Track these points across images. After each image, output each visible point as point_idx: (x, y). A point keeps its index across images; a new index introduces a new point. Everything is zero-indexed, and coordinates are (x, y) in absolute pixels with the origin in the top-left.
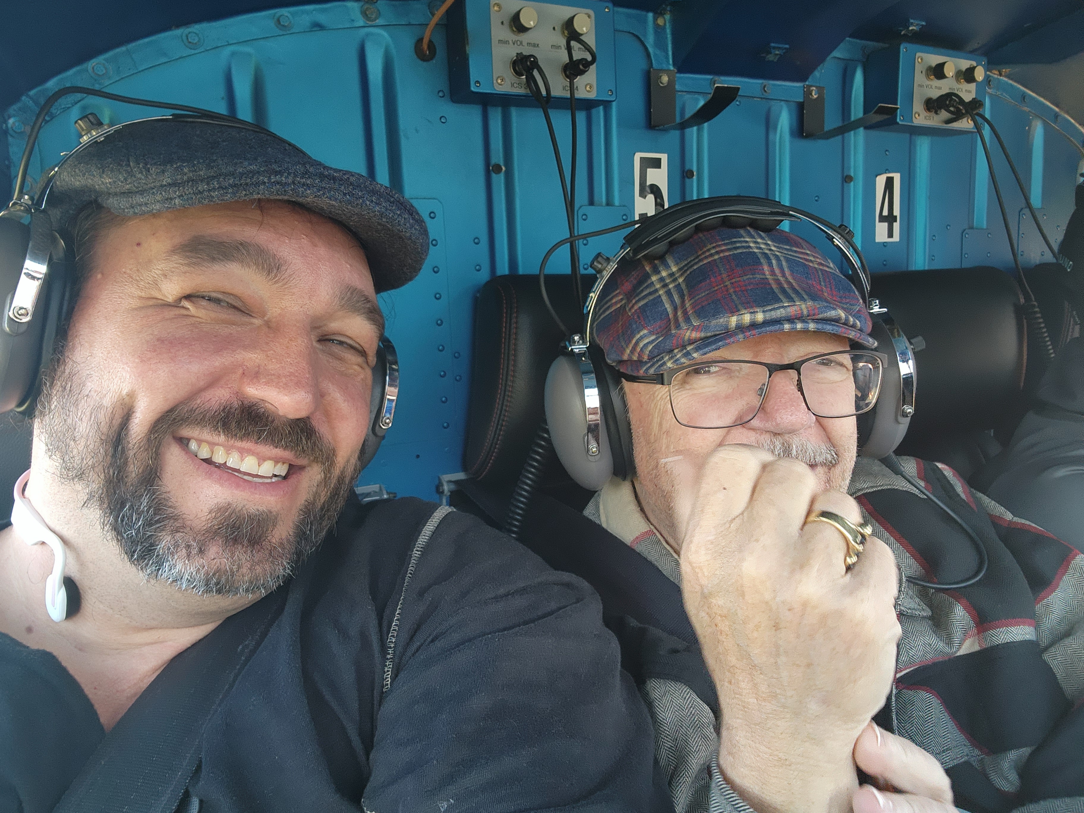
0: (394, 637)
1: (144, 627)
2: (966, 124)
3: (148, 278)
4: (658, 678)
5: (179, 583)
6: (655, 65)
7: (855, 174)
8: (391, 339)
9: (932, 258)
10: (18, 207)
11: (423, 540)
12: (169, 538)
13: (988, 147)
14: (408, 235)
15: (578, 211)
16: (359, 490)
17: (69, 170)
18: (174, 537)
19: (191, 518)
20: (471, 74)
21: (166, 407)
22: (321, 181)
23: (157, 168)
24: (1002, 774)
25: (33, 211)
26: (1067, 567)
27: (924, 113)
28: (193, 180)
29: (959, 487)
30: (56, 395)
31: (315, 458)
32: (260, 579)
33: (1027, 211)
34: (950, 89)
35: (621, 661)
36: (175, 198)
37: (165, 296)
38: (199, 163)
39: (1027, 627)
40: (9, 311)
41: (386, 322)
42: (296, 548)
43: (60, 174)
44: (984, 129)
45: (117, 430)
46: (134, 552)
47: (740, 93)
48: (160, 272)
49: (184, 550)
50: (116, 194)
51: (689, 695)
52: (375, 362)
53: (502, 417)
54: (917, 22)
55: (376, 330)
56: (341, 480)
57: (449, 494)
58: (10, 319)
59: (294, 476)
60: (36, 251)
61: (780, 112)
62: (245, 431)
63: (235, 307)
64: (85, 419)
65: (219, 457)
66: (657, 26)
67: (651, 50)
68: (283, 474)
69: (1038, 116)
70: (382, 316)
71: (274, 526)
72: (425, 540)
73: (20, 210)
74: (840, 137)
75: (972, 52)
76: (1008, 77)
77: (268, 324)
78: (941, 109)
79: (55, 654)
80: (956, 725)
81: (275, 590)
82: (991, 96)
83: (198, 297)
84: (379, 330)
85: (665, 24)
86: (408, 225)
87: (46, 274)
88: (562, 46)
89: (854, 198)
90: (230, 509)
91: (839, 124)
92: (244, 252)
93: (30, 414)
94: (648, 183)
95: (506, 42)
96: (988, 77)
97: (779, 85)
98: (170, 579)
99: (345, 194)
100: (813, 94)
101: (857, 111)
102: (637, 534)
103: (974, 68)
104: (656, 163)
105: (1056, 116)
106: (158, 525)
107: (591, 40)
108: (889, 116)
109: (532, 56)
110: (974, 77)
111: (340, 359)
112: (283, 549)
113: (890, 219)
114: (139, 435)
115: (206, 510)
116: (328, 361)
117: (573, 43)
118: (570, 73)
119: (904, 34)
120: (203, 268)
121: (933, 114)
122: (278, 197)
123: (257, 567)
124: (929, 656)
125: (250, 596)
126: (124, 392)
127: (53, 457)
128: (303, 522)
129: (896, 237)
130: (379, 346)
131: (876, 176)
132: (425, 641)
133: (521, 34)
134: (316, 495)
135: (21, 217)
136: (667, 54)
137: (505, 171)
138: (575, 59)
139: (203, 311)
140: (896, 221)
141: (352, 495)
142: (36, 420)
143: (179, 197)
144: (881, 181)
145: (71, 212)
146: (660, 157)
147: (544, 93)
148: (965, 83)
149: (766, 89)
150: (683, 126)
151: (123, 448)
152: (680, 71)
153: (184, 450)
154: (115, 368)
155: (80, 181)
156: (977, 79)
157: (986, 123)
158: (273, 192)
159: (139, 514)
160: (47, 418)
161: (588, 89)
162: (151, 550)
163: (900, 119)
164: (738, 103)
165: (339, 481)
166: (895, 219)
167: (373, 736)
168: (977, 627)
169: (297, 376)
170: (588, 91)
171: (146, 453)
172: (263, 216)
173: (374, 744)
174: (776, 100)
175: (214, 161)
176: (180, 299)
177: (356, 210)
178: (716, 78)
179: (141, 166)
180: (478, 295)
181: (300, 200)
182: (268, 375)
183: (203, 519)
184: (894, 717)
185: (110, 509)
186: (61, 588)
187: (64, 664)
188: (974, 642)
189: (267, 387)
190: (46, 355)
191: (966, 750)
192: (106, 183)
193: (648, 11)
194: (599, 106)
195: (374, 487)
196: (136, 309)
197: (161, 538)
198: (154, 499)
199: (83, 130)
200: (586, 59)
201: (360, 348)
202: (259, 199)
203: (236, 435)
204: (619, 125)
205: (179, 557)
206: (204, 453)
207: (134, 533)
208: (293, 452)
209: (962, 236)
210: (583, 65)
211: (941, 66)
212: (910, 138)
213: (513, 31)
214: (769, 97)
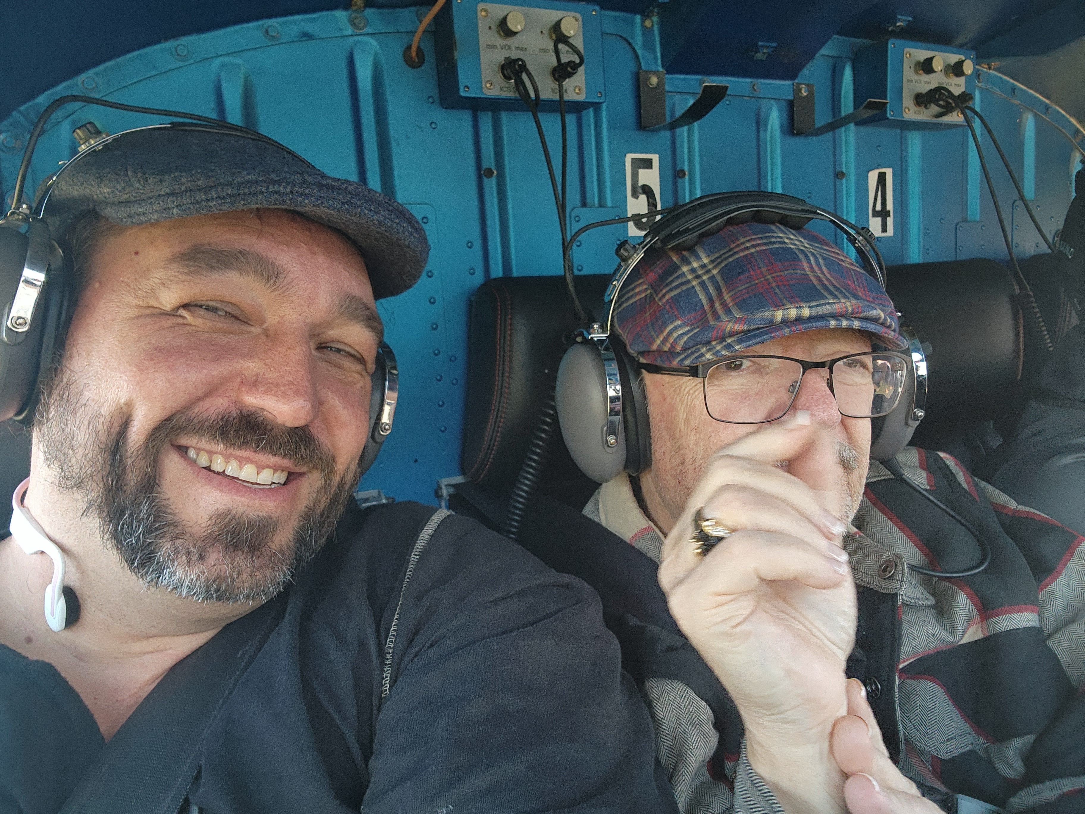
0: (392, 642)
1: (145, 635)
2: (956, 117)
3: (146, 286)
4: (656, 678)
5: (179, 590)
6: (644, 67)
7: (847, 169)
8: (391, 346)
9: (926, 252)
10: (16, 216)
11: (421, 544)
12: (169, 545)
13: (979, 140)
14: (407, 243)
15: (570, 213)
16: (360, 495)
17: (68, 179)
18: (174, 544)
19: (190, 524)
20: (460, 79)
21: (164, 416)
22: (319, 191)
23: (155, 178)
24: (1007, 761)
25: (31, 220)
26: (1072, 555)
27: (914, 108)
28: (191, 190)
29: (961, 478)
30: (54, 404)
31: (314, 465)
32: (261, 586)
33: (1020, 203)
34: (939, 83)
36: (173, 208)
37: (163, 305)
38: (197, 172)
39: (1029, 614)
40: (7, 321)
41: (385, 328)
42: (296, 554)
43: (58, 183)
44: (974, 123)
45: (115, 439)
46: (134, 559)
47: (728, 92)
48: (158, 280)
49: (184, 557)
50: (113, 204)
51: (686, 693)
52: (373, 369)
53: (499, 419)
54: (904, 18)
55: (375, 338)
56: (341, 486)
57: (448, 498)
58: (8, 329)
59: (294, 482)
60: (35, 261)
61: (770, 110)
62: (244, 440)
63: (233, 316)
64: (83, 428)
65: (218, 465)
66: (644, 28)
67: (639, 52)
68: (282, 481)
69: (1028, 109)
70: (381, 324)
71: (274, 531)
72: (423, 544)
73: (18, 220)
74: (830, 134)
75: (961, 46)
76: (997, 70)
77: (266, 333)
78: (930, 104)
79: (54, 664)
80: (960, 713)
81: (275, 596)
82: (980, 88)
83: (196, 306)
84: (378, 337)
85: (653, 26)
86: (407, 233)
87: (44, 282)
88: (551, 50)
89: (847, 194)
90: (230, 516)
91: (830, 120)
92: (244, 261)
93: (28, 423)
94: (640, 183)
95: (494, 47)
96: (978, 71)
97: (768, 84)
98: (171, 587)
99: (343, 203)
100: (803, 91)
101: (847, 107)
102: (636, 530)
103: (963, 61)
104: (648, 164)
105: (1047, 108)
106: (158, 533)
107: (579, 43)
108: (878, 111)
109: (520, 60)
110: (963, 70)
111: (339, 367)
112: (283, 555)
113: (884, 214)
114: (136, 443)
115: (206, 517)
116: (327, 370)
117: (561, 46)
118: (560, 76)
119: (892, 31)
120: (202, 277)
121: (922, 109)
122: (276, 207)
123: (257, 573)
124: (932, 646)
125: (251, 603)
126: (122, 401)
127: (52, 466)
128: (303, 528)
129: (890, 232)
130: (378, 352)
131: (869, 172)
132: (423, 646)
133: (509, 39)
134: (317, 501)
135: (19, 227)
136: (656, 56)
137: (497, 174)
138: (563, 61)
139: (200, 319)
140: (889, 216)
141: (352, 500)
142: (35, 429)
143: (177, 206)
144: (873, 177)
145: (69, 221)
146: (650, 158)
147: (533, 96)
148: (954, 77)
149: (755, 88)
150: (674, 125)
151: (121, 456)
152: (668, 72)
153: (183, 457)
154: (113, 377)
155: (77, 190)
156: (966, 73)
157: (976, 117)
158: (271, 202)
159: (139, 522)
160: (45, 426)
161: (577, 91)
162: (150, 558)
163: (890, 114)
164: (727, 102)
165: (339, 488)
166: (888, 213)
167: (372, 741)
168: (980, 615)
169: (296, 385)
170: (577, 93)
171: (144, 461)
172: (262, 225)
173: (374, 750)
174: (765, 98)
175: (212, 171)
176: (178, 308)
177: (355, 219)
178: (706, 78)
179: (139, 176)
180: (473, 299)
181: (298, 209)
182: (267, 384)
183: (203, 525)
184: (898, 708)
185: (110, 517)
186: (61, 596)
187: (63, 674)
188: (977, 631)
189: (266, 396)
190: (44, 365)
191: (970, 739)
192: (104, 193)
193: (636, 13)
194: (589, 108)
195: (374, 493)
196: (134, 318)
197: (161, 545)
198: (153, 506)
199: (81, 139)
200: (574, 62)
201: (359, 356)
202: (257, 209)
203: (234, 444)
204: (610, 127)
205: (179, 564)
206: (203, 460)
207: (134, 541)
208: (292, 460)
209: (956, 229)
210: (572, 68)
211: (930, 60)
212: (901, 132)
213: (500, 36)
214: (759, 96)
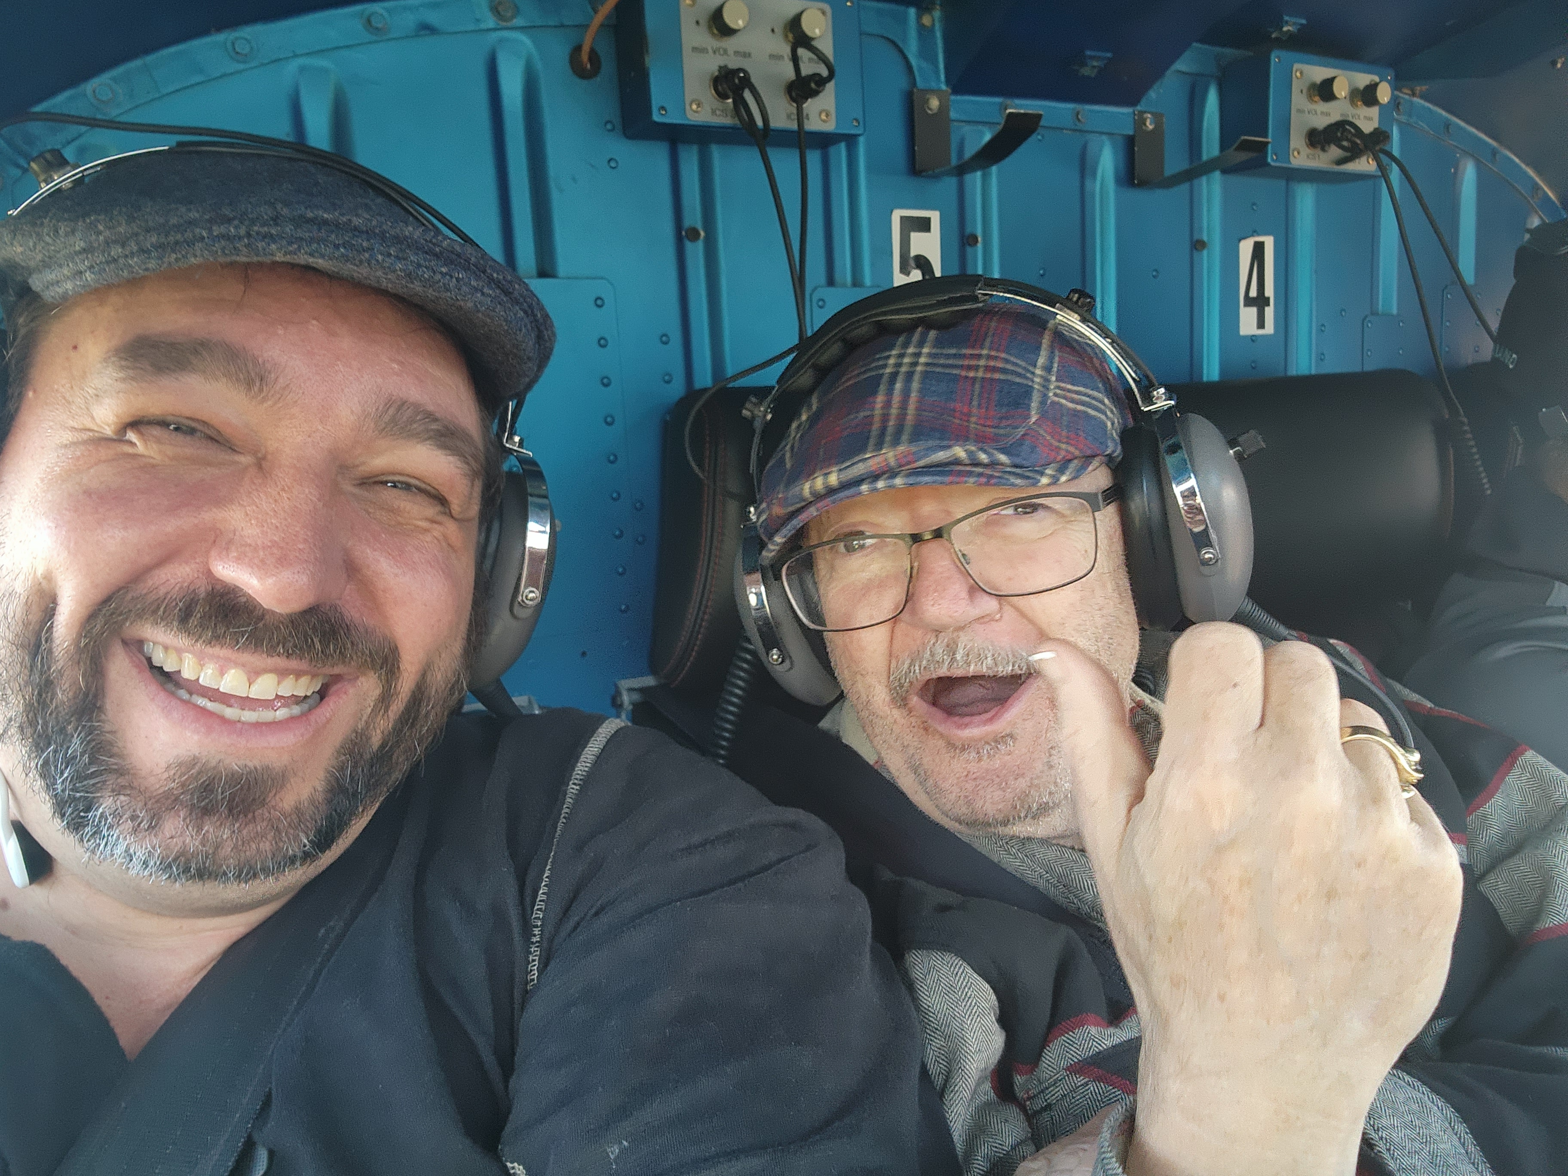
0: (541, 911)
2: (1365, 165)
4: (920, 950)
6: (920, 83)
7: (1209, 235)
9: (1321, 357)
11: (582, 768)
13: (1397, 196)
15: (811, 295)
20: (652, 97)
27: (1306, 151)
33: (1455, 287)
34: (1342, 115)
35: (873, 932)
37: (100, 426)
44: (1391, 172)
47: (1043, 123)
49: (129, 823)
51: (961, 970)
54: (1294, 20)
55: (459, 464)
57: (631, 707)
61: (1101, 150)
62: (212, 634)
63: (212, 439)
66: (921, 27)
67: (914, 62)
69: (1466, 153)
72: (586, 769)
74: (1185, 187)
75: (1374, 62)
76: (1424, 97)
78: (1329, 145)
82: (1400, 123)
85: (933, 25)
88: (786, 57)
89: (1209, 272)
91: (1185, 166)
94: (913, 253)
95: (704, 50)
96: (1397, 98)
97: (1098, 112)
100: (1148, 123)
101: (1211, 147)
103: (1377, 84)
104: (924, 225)
105: (1494, 153)
106: (92, 781)
107: (826, 47)
108: (1255, 154)
109: (741, 70)
110: (1376, 97)
113: (1260, 302)
117: (801, 51)
118: (798, 95)
119: (1277, 39)
121: (1318, 151)
129: (1269, 328)
131: (1240, 240)
132: (586, 914)
133: (725, 38)
136: (937, 68)
137: (705, 237)
138: (803, 74)
140: (1268, 305)
144: (1246, 248)
146: (928, 216)
147: (759, 123)
148: (1364, 107)
149: (1080, 117)
150: (962, 170)
152: (956, 91)
156: (1381, 101)
157: (1394, 164)
161: (823, 117)
163: (1272, 159)
164: (1040, 137)
166: (1266, 302)
167: (514, 1055)
170: (824, 121)
173: (517, 1067)
174: (1094, 132)
176: (124, 430)
178: (1009, 101)
186: (11, 835)
193: (909, 5)
194: (840, 141)
200: (819, 75)
201: (434, 492)
204: (869, 169)
207: (59, 790)
209: (1363, 324)
210: (817, 84)
211: (1328, 83)
212: (1287, 184)
213: (713, 34)
214: (1085, 129)
